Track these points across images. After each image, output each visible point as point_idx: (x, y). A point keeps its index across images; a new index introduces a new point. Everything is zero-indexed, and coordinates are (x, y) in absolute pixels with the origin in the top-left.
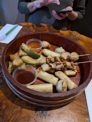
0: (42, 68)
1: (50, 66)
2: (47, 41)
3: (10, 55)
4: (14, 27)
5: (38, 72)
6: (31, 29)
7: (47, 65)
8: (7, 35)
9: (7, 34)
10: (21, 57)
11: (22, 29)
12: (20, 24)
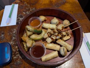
0: (47, 42)
1: (52, 39)
2: (43, 15)
3: (22, 38)
4: (12, 7)
5: (45, 45)
6: (25, 5)
7: (50, 38)
8: (10, 18)
9: (10, 16)
10: (29, 36)
11: (19, 7)
12: (15, 2)
